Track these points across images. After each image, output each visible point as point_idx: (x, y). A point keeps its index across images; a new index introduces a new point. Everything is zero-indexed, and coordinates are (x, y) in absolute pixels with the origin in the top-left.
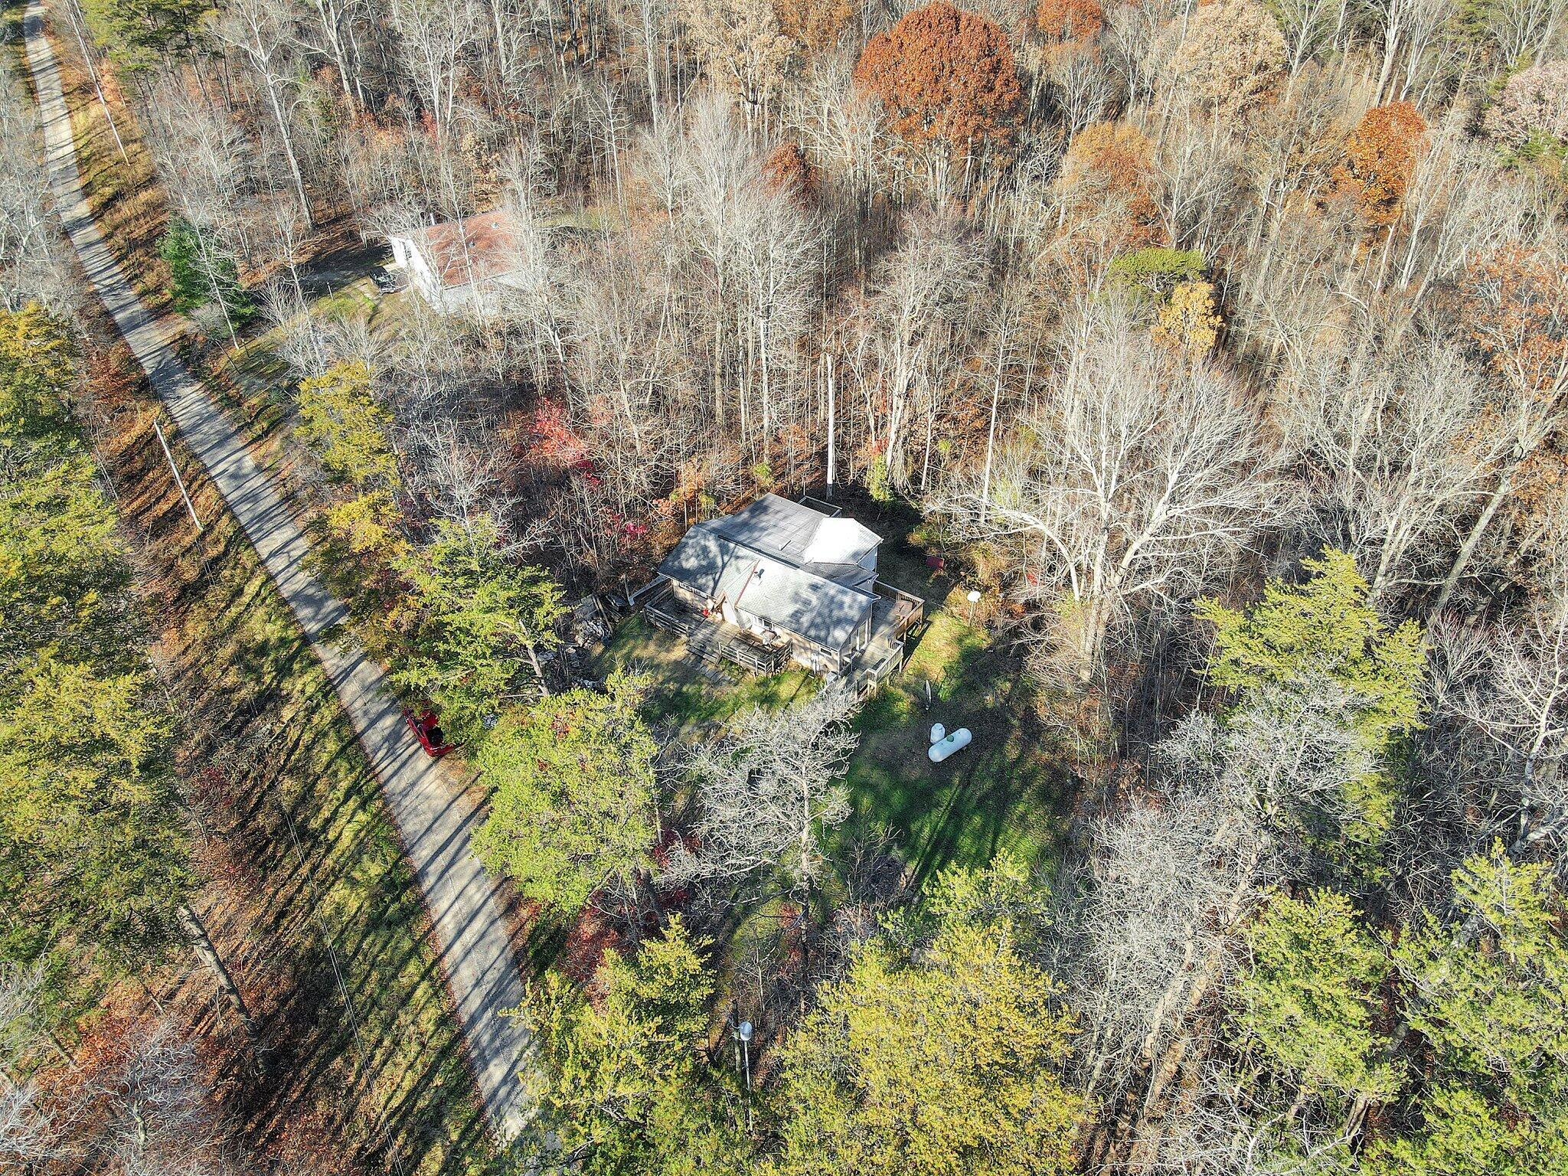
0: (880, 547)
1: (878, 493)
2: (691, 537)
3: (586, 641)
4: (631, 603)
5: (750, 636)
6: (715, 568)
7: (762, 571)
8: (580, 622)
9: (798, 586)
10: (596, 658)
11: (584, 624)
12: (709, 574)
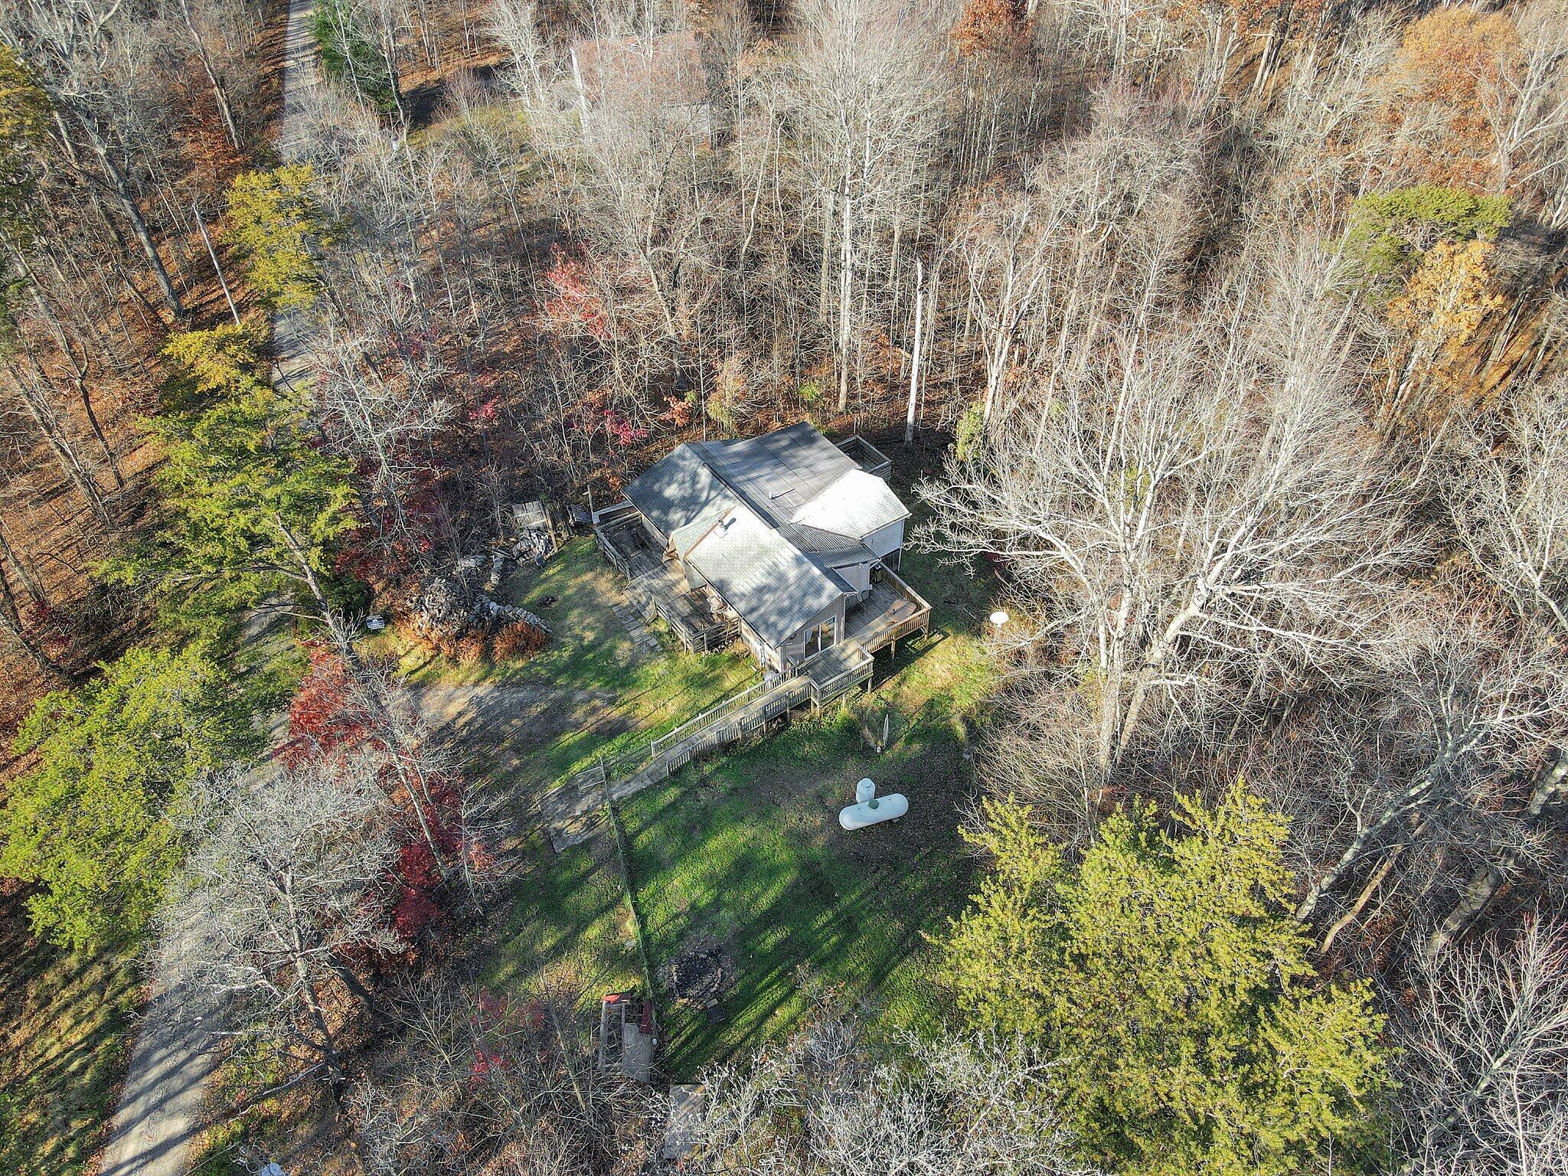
2: (683, 458)
3: (522, 554)
4: (596, 521)
5: (704, 596)
6: (696, 503)
7: (734, 520)
8: (522, 530)
9: (764, 551)
10: (525, 577)
11: (525, 534)
12: (686, 509)
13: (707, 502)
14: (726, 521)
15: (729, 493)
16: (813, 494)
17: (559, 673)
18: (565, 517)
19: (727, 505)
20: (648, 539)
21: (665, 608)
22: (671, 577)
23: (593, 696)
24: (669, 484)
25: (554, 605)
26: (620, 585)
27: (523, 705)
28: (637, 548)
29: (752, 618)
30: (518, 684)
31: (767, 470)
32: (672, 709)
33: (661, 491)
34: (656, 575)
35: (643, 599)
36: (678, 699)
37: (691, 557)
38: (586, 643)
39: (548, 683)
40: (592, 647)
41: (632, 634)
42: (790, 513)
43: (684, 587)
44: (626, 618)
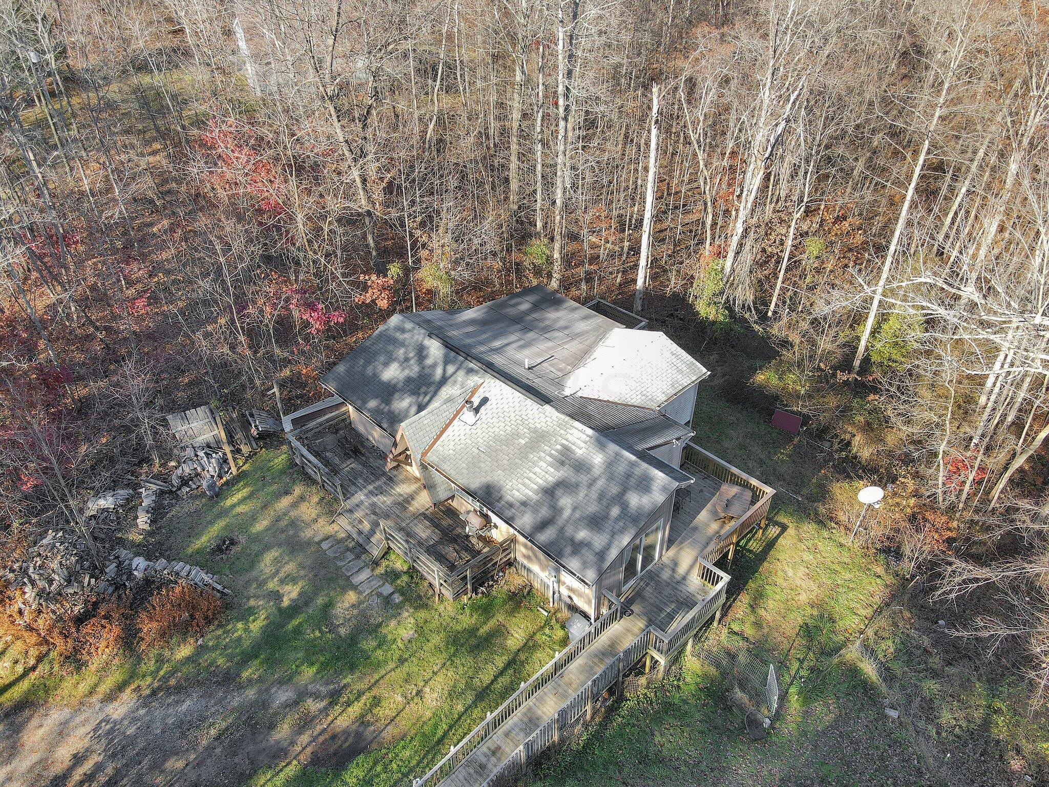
0: (703, 386)
1: (706, 310)
2: (403, 330)
3: (185, 481)
4: (288, 426)
5: (452, 513)
6: (429, 385)
7: (485, 401)
8: (183, 449)
9: (539, 438)
10: (190, 515)
11: (189, 452)
12: (415, 392)
13: (444, 380)
14: (476, 401)
15: (471, 365)
16: (578, 360)
17: (246, 658)
18: (246, 425)
19: (474, 380)
20: (362, 443)
21: (398, 536)
22: (403, 489)
23: (302, 695)
24: (386, 364)
25: (235, 549)
26: (330, 509)
27: (185, 727)
28: (347, 456)
29: (544, 537)
30: (179, 689)
31: (513, 338)
32: (433, 698)
33: (375, 375)
34: (381, 491)
35: (366, 526)
36: (440, 678)
37: (431, 457)
38: (286, 602)
39: (229, 679)
40: (295, 609)
41: (356, 580)
42: (559, 383)
43: (423, 501)
44: (342, 556)
